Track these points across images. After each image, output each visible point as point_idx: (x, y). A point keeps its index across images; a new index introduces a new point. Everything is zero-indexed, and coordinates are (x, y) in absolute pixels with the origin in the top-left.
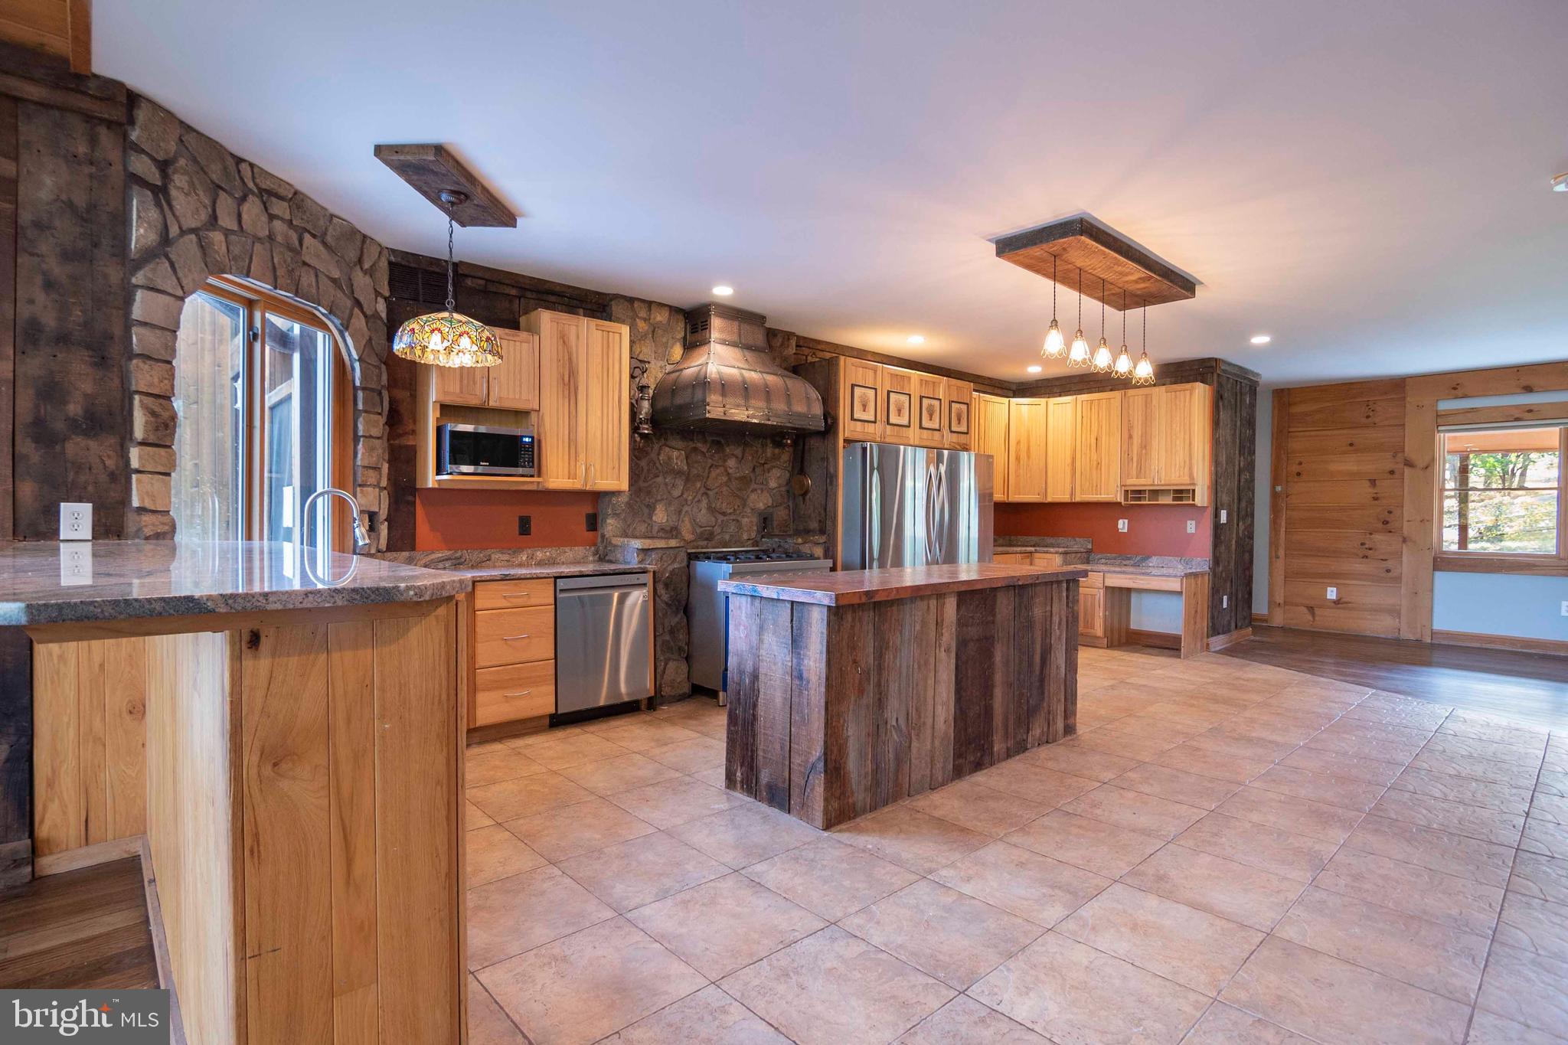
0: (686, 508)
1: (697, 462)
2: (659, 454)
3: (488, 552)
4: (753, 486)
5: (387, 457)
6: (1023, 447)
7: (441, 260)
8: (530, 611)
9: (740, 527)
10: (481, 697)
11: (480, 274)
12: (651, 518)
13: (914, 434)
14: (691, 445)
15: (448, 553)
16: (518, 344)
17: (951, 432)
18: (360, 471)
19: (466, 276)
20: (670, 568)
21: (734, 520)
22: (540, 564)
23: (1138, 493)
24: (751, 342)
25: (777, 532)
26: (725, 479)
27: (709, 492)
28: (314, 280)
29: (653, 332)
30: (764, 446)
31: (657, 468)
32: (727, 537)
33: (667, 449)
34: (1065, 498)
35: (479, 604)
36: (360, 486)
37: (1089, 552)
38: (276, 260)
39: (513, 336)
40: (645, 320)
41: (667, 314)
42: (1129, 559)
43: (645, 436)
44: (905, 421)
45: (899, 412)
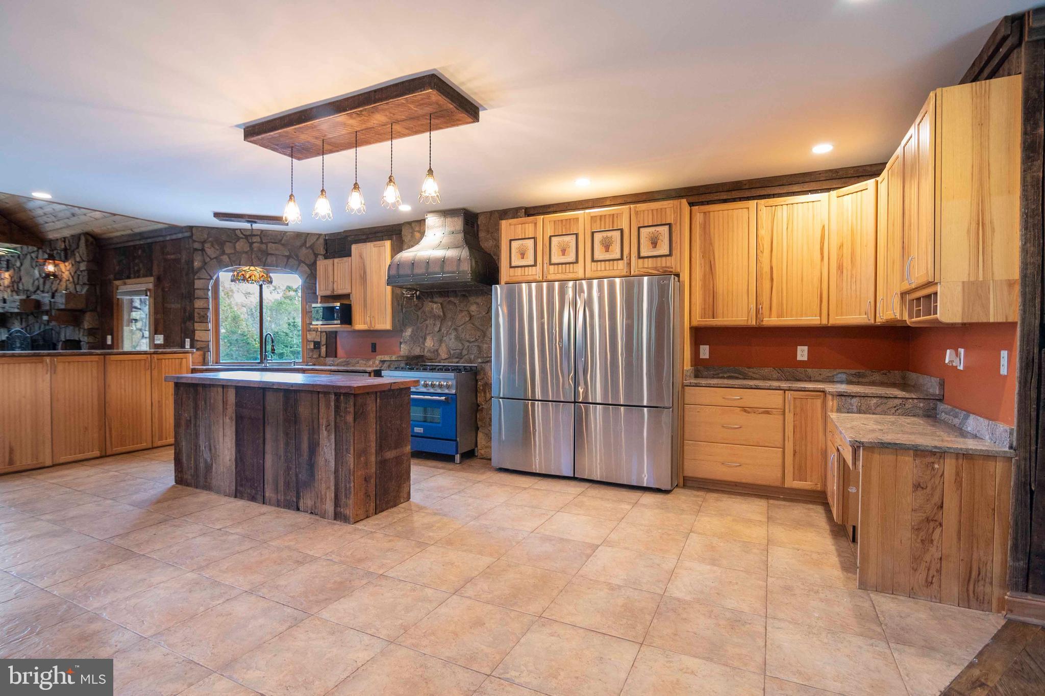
0: (445, 338)
3: (358, 359)
6: (847, 251)
12: (424, 344)
13: (584, 268)
14: (446, 299)
16: (344, 263)
17: (642, 258)
28: (274, 258)
36: (308, 331)
38: (254, 257)
39: (341, 260)
43: (418, 298)
44: (572, 258)
45: (564, 252)
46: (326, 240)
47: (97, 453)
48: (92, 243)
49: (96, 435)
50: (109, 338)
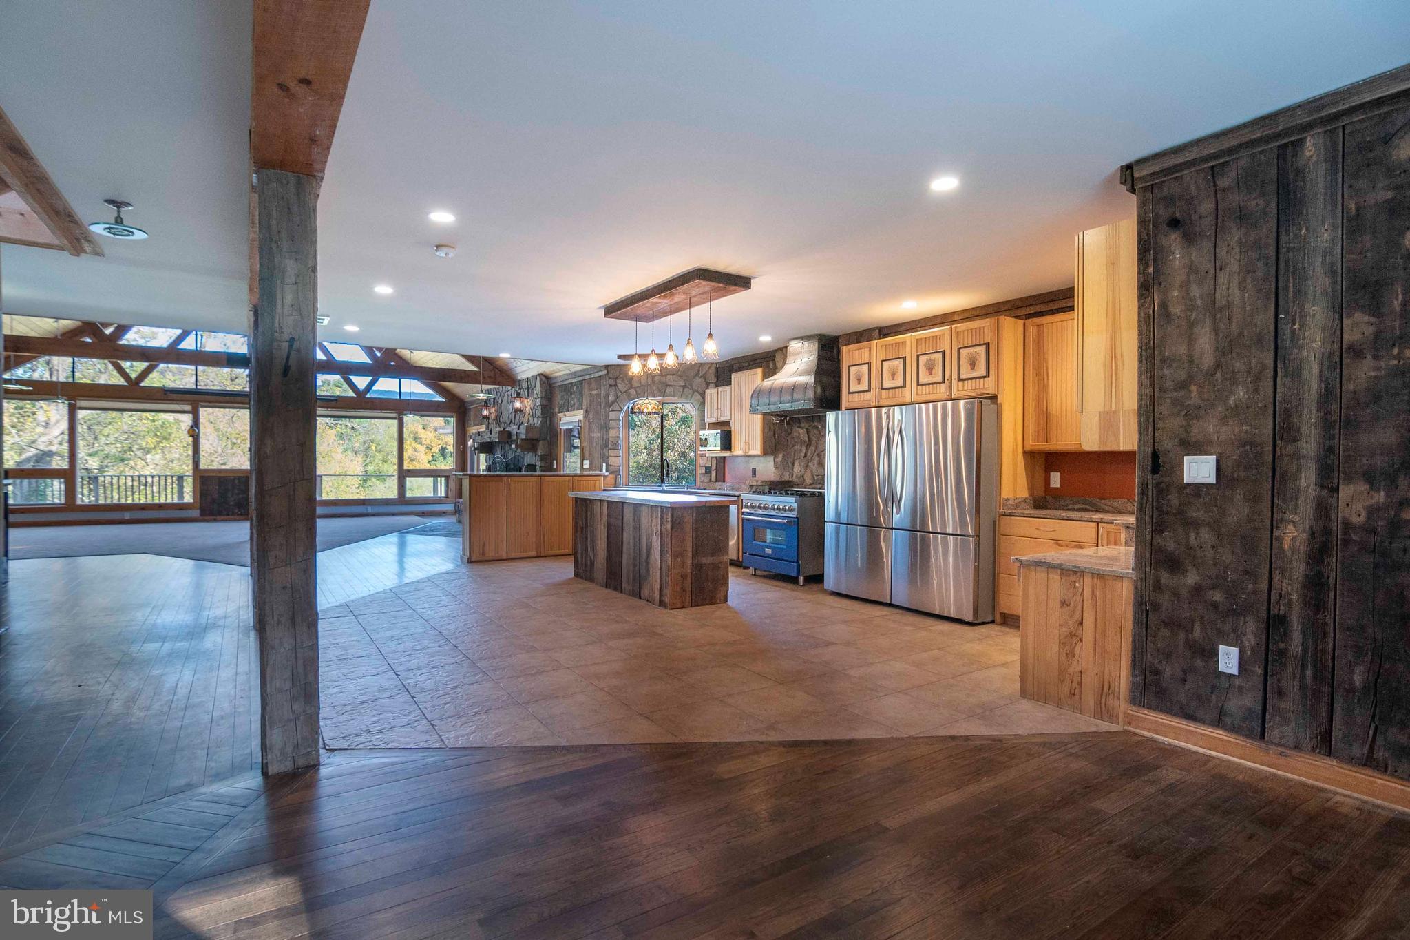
13: (910, 393)
17: (961, 380)
43: (788, 423)
44: (899, 382)
45: (893, 376)
46: (717, 368)
47: (534, 553)
48: (544, 382)
49: (534, 540)
50: (555, 462)
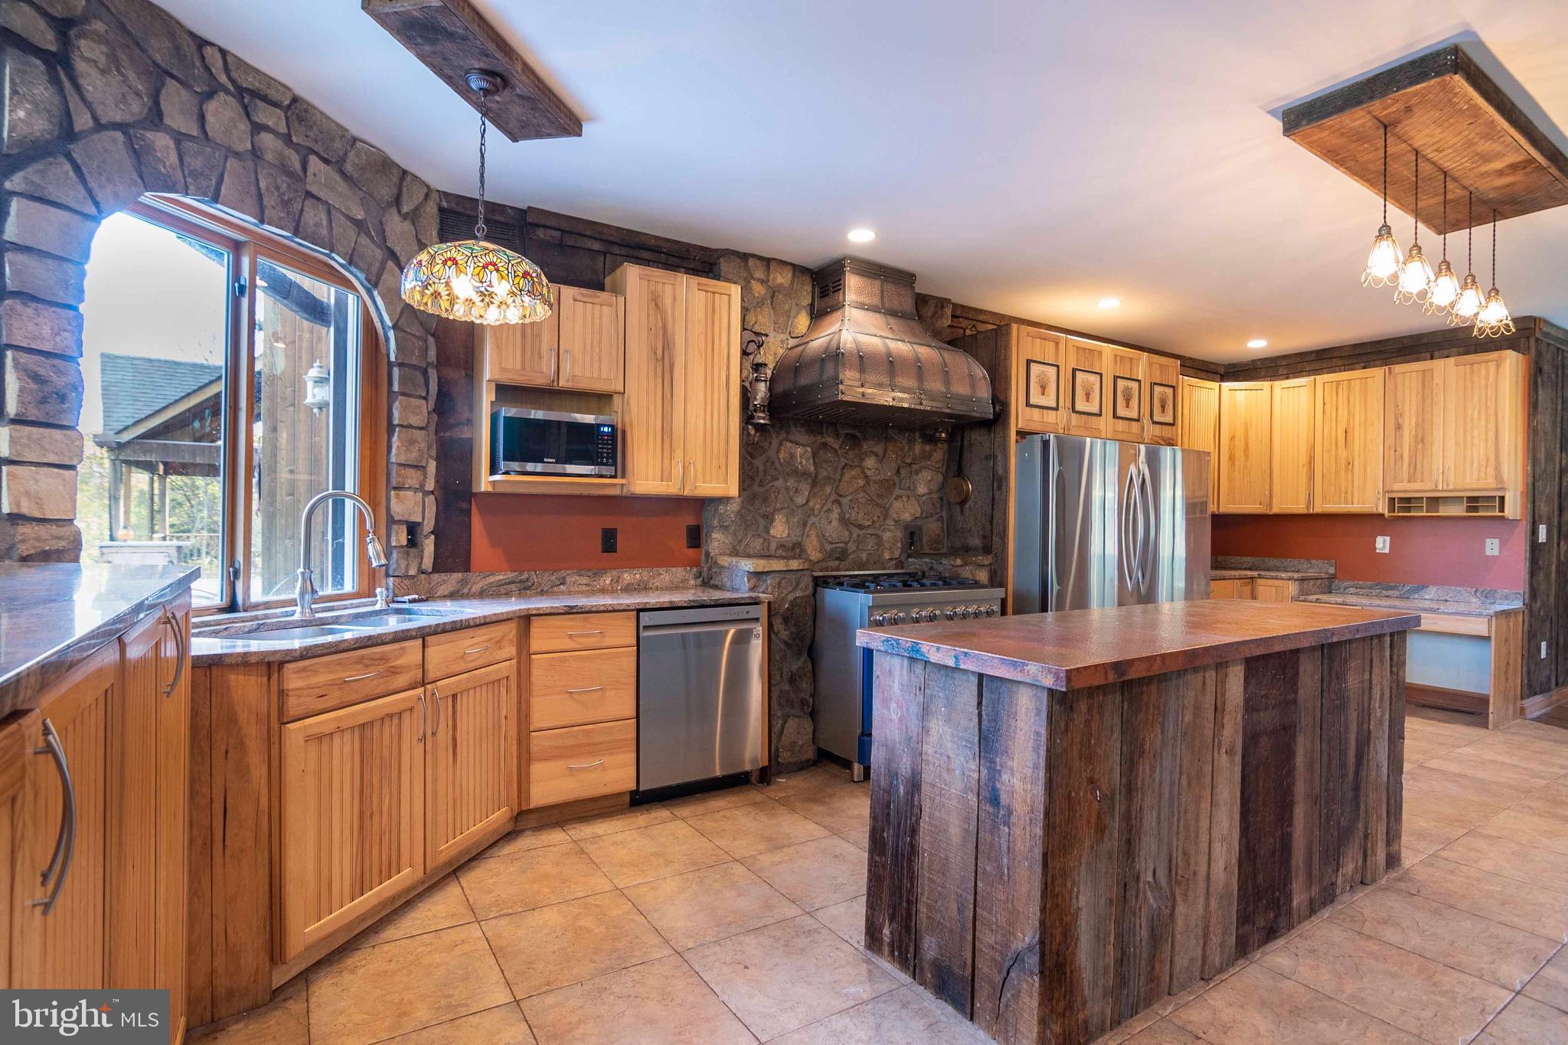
0: (813, 519)
1: (826, 461)
2: (778, 451)
3: (563, 573)
4: (897, 492)
5: (434, 453)
6: (1239, 443)
7: (505, 206)
8: (604, 654)
9: (880, 542)
10: (537, 770)
11: (554, 224)
12: (768, 532)
13: (1105, 423)
14: (820, 439)
15: (511, 575)
16: (597, 307)
17: (1154, 423)
18: (394, 469)
19: (537, 226)
20: (791, 597)
21: (872, 535)
22: (628, 589)
23: (1408, 502)
24: (896, 306)
25: (926, 550)
26: (861, 482)
27: (841, 499)
28: (324, 217)
29: (772, 297)
30: (911, 441)
31: (776, 469)
32: (864, 556)
33: (789, 445)
34: (1299, 507)
35: (535, 645)
36: (395, 488)
37: (1332, 578)
38: (263, 185)
39: (591, 297)
40: (762, 282)
41: (790, 275)
42: (1392, 588)
44: (1095, 407)
45: (1088, 396)
46: (441, 210)
